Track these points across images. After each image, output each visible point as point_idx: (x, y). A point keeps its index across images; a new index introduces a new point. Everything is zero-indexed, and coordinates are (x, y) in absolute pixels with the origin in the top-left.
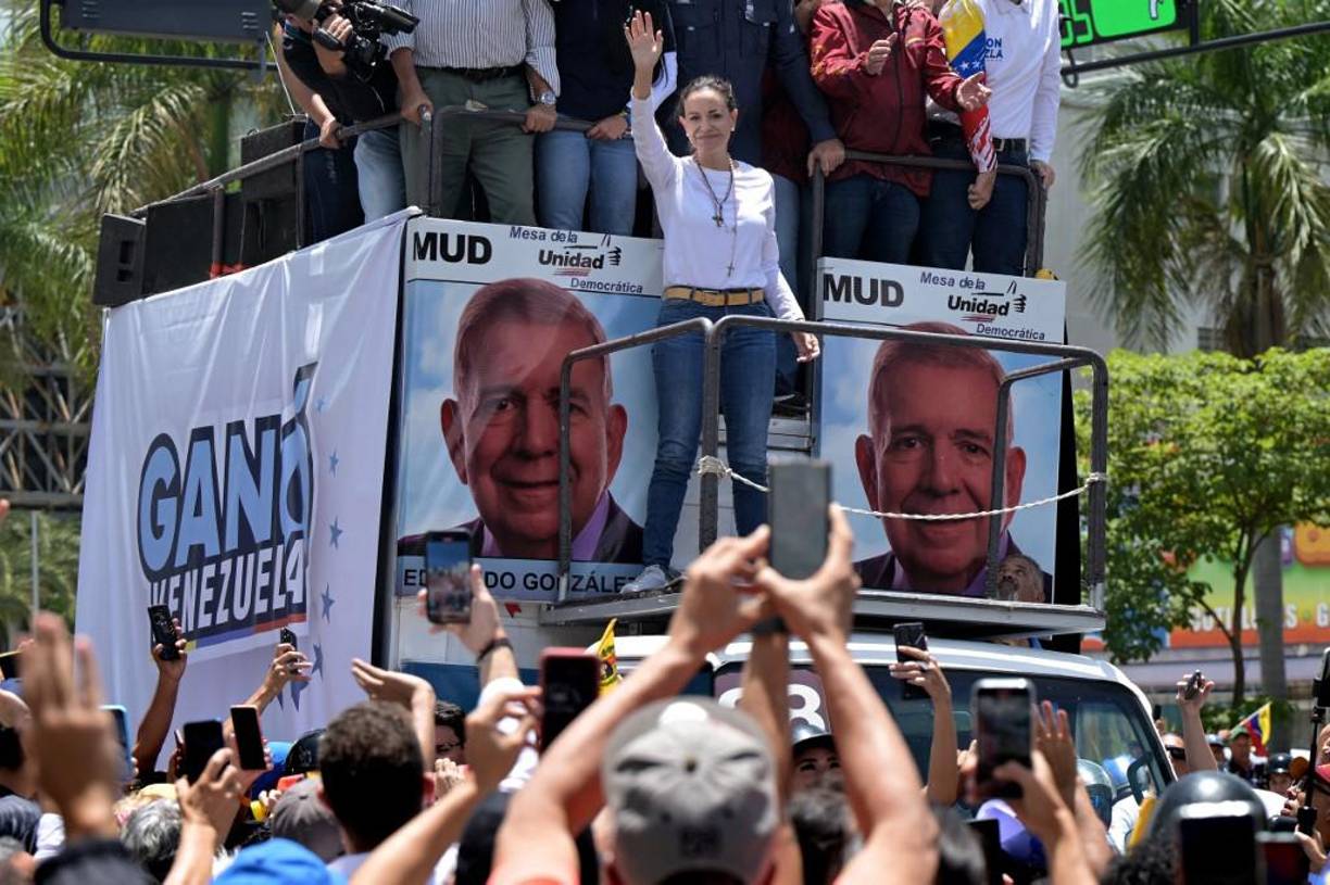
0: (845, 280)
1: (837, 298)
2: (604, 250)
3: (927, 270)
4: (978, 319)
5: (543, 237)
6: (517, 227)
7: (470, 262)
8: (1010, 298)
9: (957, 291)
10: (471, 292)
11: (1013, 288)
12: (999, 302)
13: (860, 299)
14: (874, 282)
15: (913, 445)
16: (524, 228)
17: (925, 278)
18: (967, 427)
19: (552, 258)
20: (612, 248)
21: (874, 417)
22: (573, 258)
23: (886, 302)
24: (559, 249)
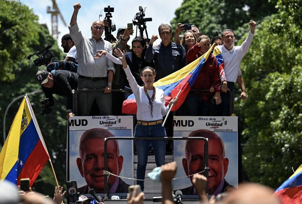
0: (179, 121)
1: (177, 126)
2: (116, 120)
3: (200, 117)
4: (214, 128)
5: (101, 118)
6: (94, 116)
7: (82, 125)
8: (223, 122)
9: (208, 121)
10: (82, 133)
11: (224, 119)
12: (220, 123)
13: (183, 125)
14: (186, 121)
15: (197, 160)
16: (96, 116)
17: (200, 119)
18: (212, 154)
19: (103, 123)
20: (118, 119)
21: (187, 154)
22: (108, 122)
23: (189, 126)
24: (105, 120)
